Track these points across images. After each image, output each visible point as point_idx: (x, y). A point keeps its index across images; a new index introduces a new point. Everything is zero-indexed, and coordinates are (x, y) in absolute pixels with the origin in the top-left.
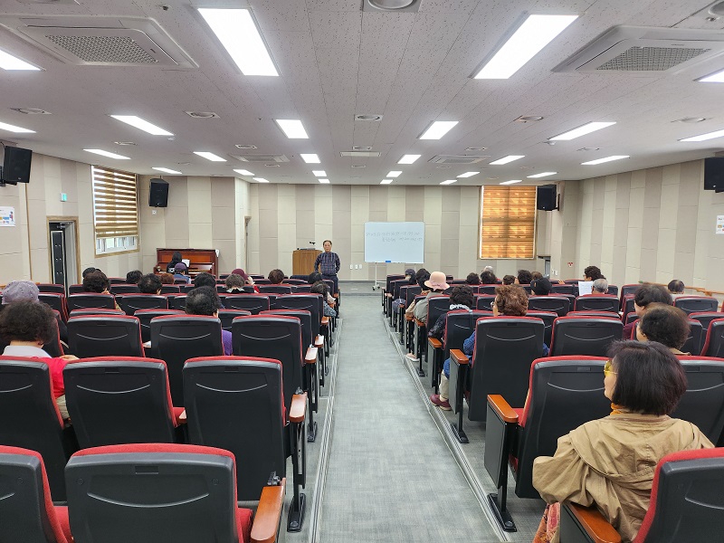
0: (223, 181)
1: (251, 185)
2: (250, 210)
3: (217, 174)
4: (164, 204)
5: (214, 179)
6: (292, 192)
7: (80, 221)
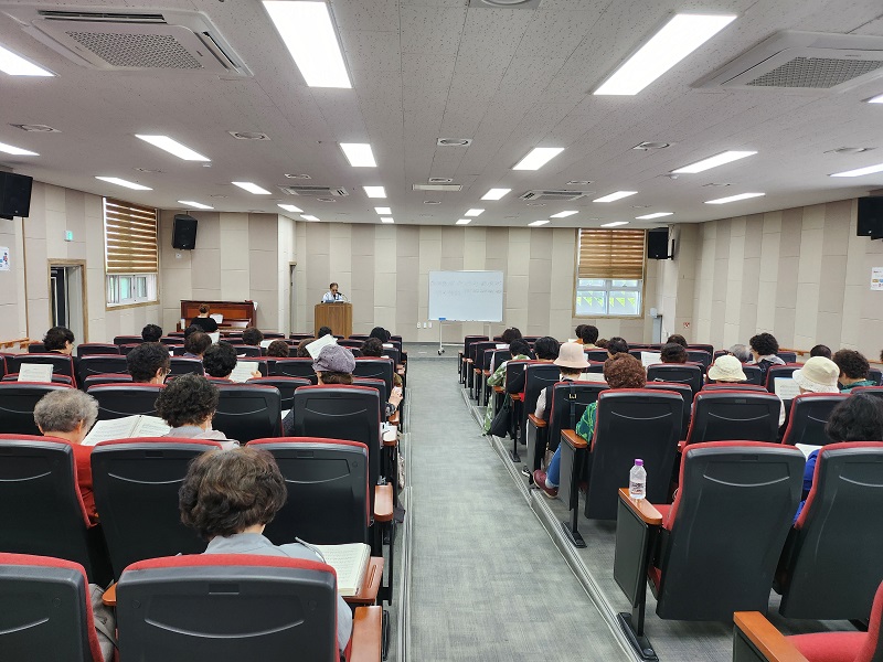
0: (264, 218)
1: (298, 224)
2: (295, 254)
3: (257, 210)
4: (191, 246)
5: (254, 216)
6: (348, 234)
7: (88, 266)
